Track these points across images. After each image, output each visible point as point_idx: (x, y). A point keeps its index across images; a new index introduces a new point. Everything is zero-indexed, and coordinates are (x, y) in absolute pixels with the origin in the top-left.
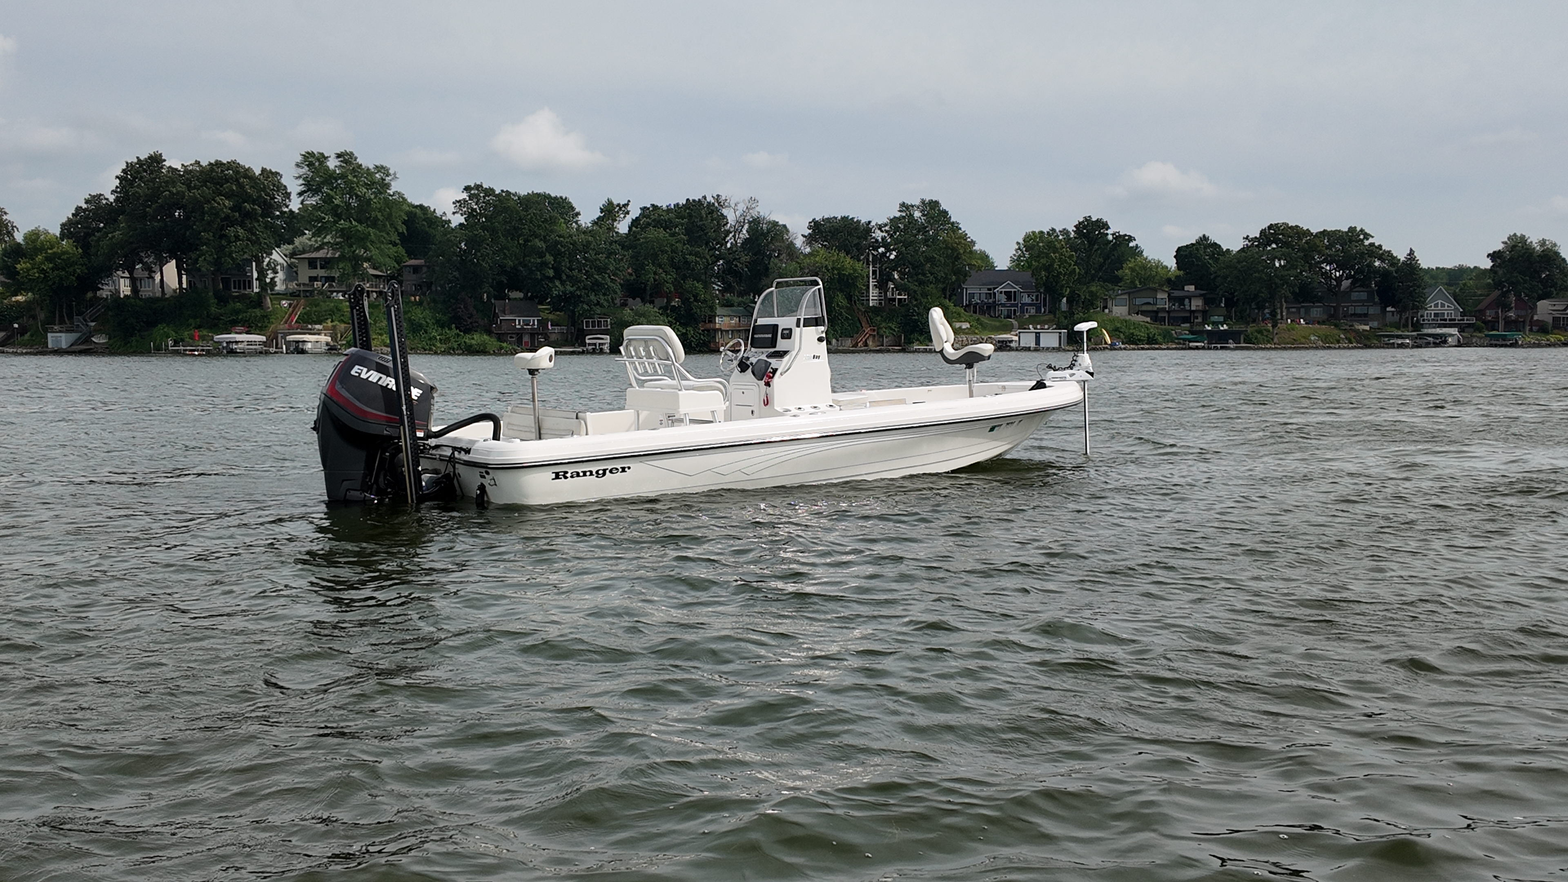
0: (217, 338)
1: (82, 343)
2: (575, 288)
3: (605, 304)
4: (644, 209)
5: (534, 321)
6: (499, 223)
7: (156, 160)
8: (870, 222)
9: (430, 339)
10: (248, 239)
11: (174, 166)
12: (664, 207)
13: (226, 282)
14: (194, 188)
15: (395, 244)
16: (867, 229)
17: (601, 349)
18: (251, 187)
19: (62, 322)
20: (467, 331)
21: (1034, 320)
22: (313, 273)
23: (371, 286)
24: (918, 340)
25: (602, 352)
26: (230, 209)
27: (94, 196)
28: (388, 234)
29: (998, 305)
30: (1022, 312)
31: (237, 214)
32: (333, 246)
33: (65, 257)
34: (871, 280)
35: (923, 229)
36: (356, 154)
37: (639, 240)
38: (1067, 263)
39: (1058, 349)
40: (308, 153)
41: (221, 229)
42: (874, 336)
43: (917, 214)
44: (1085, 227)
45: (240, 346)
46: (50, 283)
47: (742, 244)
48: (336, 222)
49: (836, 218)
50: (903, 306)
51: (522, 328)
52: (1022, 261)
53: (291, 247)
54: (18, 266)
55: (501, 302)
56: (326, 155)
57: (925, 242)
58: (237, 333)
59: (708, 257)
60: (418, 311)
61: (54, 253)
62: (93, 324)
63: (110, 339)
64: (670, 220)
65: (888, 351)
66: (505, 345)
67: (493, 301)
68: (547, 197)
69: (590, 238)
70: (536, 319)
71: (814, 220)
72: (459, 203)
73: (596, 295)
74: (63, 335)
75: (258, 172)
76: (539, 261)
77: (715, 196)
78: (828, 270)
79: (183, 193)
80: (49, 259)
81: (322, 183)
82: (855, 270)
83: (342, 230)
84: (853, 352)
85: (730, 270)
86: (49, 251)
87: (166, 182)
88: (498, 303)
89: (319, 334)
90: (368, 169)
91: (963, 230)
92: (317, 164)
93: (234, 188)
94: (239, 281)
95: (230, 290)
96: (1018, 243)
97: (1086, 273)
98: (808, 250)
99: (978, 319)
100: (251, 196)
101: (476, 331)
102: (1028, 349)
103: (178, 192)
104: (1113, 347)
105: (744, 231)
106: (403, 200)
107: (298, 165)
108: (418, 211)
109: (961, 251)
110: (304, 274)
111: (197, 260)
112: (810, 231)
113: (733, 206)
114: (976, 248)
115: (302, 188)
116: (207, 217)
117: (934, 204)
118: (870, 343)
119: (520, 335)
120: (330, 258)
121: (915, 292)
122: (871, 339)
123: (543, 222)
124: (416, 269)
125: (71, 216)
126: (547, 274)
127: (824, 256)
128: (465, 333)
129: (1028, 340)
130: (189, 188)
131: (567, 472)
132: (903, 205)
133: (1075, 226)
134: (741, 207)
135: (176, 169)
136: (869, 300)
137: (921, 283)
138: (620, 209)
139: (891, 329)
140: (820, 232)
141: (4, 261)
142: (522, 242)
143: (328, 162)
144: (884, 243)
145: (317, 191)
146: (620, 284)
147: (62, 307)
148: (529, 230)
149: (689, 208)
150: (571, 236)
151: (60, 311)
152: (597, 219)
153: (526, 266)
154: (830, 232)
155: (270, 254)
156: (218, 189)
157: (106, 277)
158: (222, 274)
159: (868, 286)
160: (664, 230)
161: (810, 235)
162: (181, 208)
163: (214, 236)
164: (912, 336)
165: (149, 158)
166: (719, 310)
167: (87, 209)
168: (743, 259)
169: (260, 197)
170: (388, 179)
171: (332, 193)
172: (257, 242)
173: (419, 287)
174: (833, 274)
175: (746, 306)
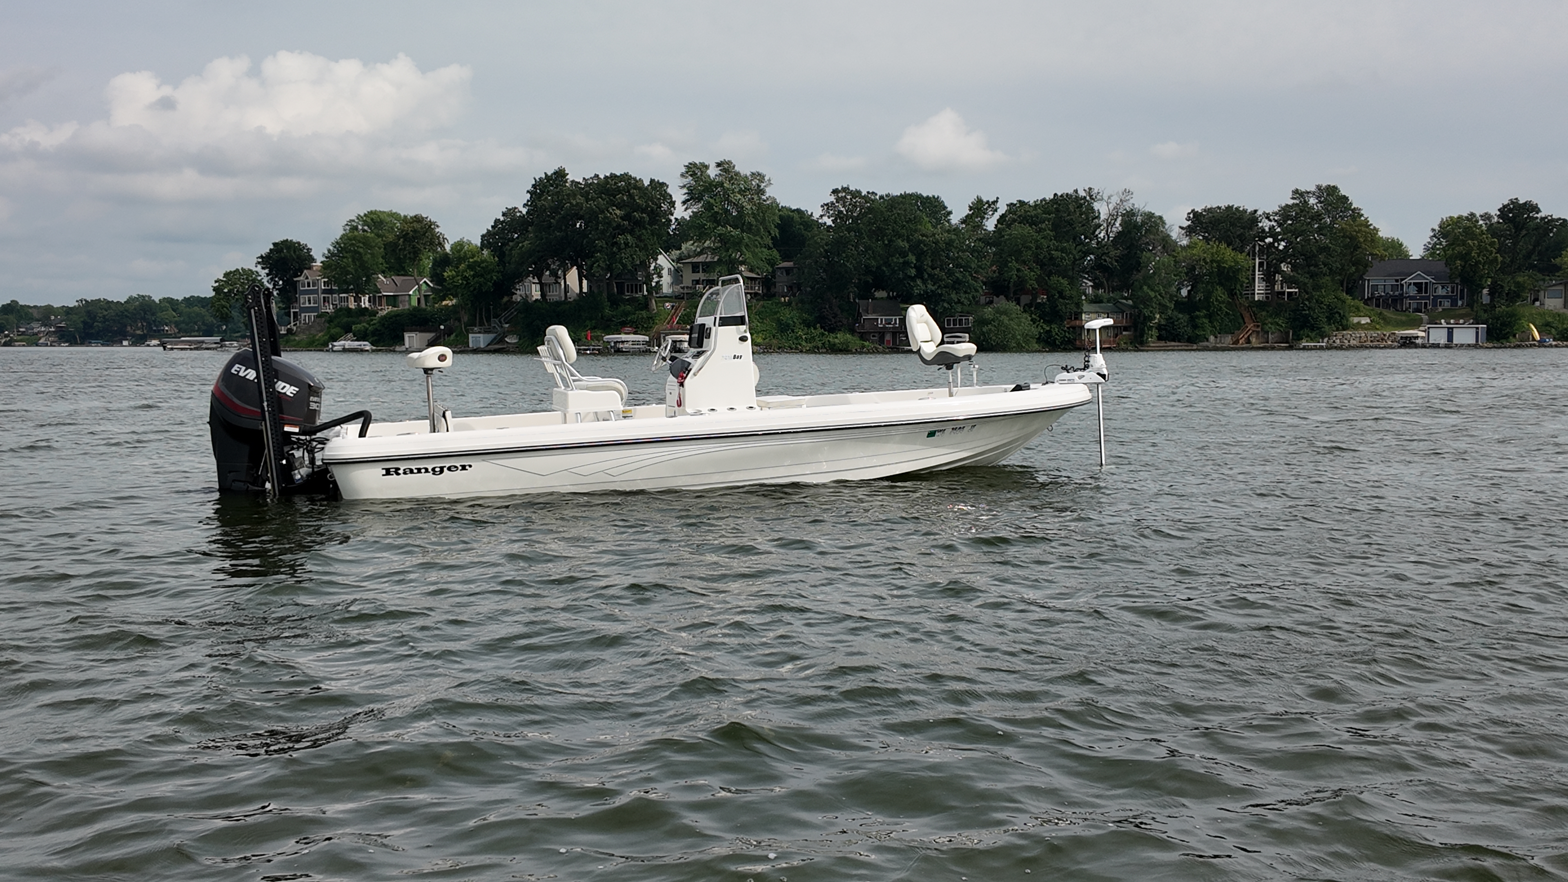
0: (607, 337)
1: (498, 343)
2: (936, 287)
3: (966, 302)
4: (1010, 205)
5: (896, 320)
6: (864, 224)
7: (560, 174)
8: (1256, 211)
9: (797, 338)
10: (637, 246)
11: (577, 180)
12: (1031, 203)
13: (620, 287)
14: (591, 200)
15: (769, 248)
16: (1252, 219)
18: (640, 197)
19: (481, 324)
20: (832, 330)
21: (1447, 315)
22: (696, 276)
24: (1308, 336)
26: (621, 218)
27: (510, 210)
28: (762, 238)
29: (1406, 298)
30: (1435, 305)
31: (626, 223)
32: (714, 251)
33: (483, 265)
34: (1257, 273)
35: (1317, 217)
36: (734, 163)
37: (1003, 236)
38: (1487, 251)
39: (1476, 346)
40: (690, 164)
41: (614, 237)
42: (1258, 332)
43: (1312, 201)
44: (1510, 211)
45: (626, 345)
46: (472, 289)
47: (1114, 238)
48: (715, 228)
49: (1219, 208)
50: (1293, 300)
51: (884, 327)
52: (1438, 249)
53: (678, 252)
54: (445, 274)
55: (865, 301)
56: (707, 163)
57: (1320, 230)
58: (626, 333)
59: (1074, 252)
60: (787, 311)
61: (475, 262)
62: (507, 326)
63: (520, 339)
64: (1036, 216)
65: (1273, 348)
66: (866, 343)
67: (857, 301)
68: (918, 197)
69: (953, 237)
70: (897, 318)
71: (1193, 211)
72: (827, 206)
73: (956, 293)
74: (481, 335)
75: (646, 183)
76: (901, 260)
77: (1087, 189)
78: (1206, 263)
79: (582, 204)
80: (470, 267)
81: (703, 190)
82: (1237, 263)
83: (720, 235)
84: (1233, 349)
85: (1099, 266)
86: (471, 260)
87: (568, 195)
88: (862, 303)
90: (746, 177)
91: (1365, 216)
92: (699, 174)
93: (625, 198)
94: (632, 285)
95: (624, 294)
96: (1433, 230)
97: (1512, 261)
98: (1185, 242)
99: (1381, 313)
100: (639, 205)
101: (840, 330)
102: (1436, 346)
103: (577, 203)
104: (1541, 344)
105: (1117, 224)
106: (774, 205)
107: (682, 175)
108: (796, 216)
109: (1362, 240)
111: (592, 266)
112: (1189, 223)
113: (1106, 198)
114: (1380, 234)
115: (686, 197)
116: (601, 227)
117: (1332, 190)
118: (1253, 340)
119: (882, 334)
120: (709, 262)
121: (1305, 284)
122: (1254, 335)
123: (907, 222)
124: (788, 271)
125: (490, 229)
126: (909, 273)
127: (1202, 248)
128: (829, 332)
129: (1438, 335)
130: (587, 200)
131: (399, 469)
132: (1296, 192)
133: (1499, 210)
134: (1115, 200)
135: (579, 183)
136: (1254, 294)
137: (1312, 276)
138: (990, 206)
139: (1278, 325)
140: (1201, 223)
141: (434, 269)
142: (886, 242)
143: (709, 172)
144: (1272, 233)
145: (699, 199)
146: (982, 281)
147: (481, 310)
148: (893, 231)
149: (1057, 203)
150: (934, 235)
151: (481, 314)
152: (966, 217)
153: (890, 265)
154: (1210, 223)
155: (656, 259)
156: (611, 200)
157: (518, 283)
158: (615, 279)
159: (1254, 279)
160: (1030, 226)
161: (1189, 226)
162: (581, 218)
163: (607, 244)
164: (1302, 332)
165: (555, 173)
166: (1086, 307)
167: (503, 222)
168: (1113, 253)
169: (648, 206)
170: (763, 185)
171: (712, 201)
172: (645, 248)
173: (790, 288)
174: (1212, 267)
175: (1116, 302)
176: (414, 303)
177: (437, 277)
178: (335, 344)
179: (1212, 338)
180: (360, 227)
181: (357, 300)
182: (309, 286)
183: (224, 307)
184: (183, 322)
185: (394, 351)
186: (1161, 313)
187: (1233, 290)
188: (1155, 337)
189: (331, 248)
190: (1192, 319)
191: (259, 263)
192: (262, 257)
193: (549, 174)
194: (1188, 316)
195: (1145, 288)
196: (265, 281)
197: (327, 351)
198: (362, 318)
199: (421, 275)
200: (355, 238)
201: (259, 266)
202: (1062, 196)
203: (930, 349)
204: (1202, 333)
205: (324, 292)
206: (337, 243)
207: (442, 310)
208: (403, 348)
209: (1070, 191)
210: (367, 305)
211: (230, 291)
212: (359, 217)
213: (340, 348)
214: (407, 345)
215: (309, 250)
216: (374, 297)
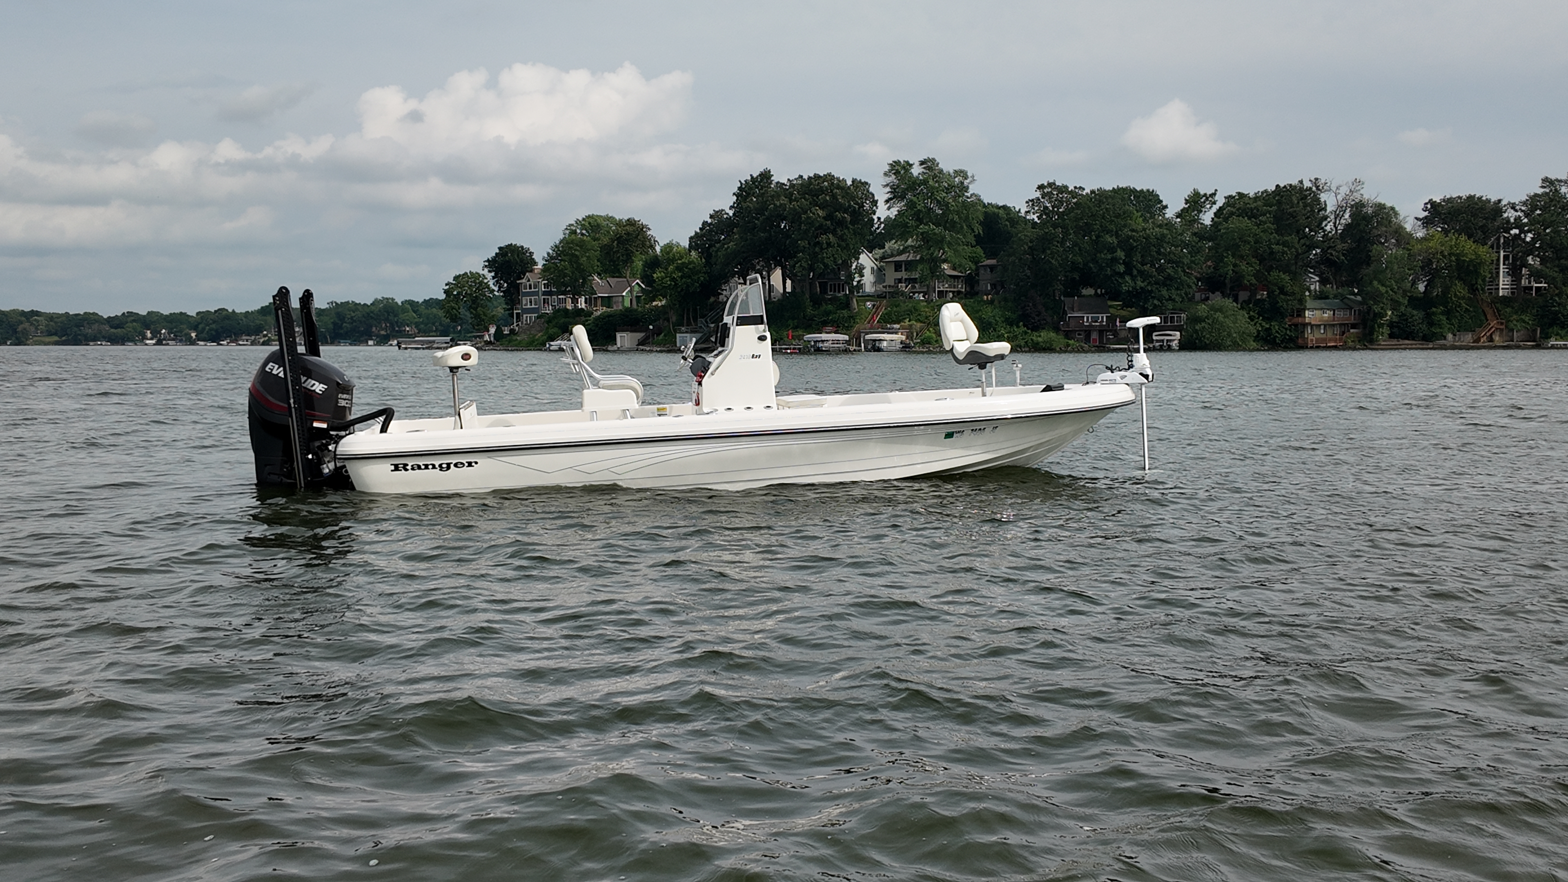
0: (808, 337)
1: (703, 343)
2: (1146, 283)
3: (1178, 299)
4: (1229, 198)
5: (1103, 318)
6: (1070, 220)
7: (766, 176)
10: (839, 246)
11: (782, 181)
12: (1252, 195)
13: (823, 286)
14: (795, 200)
15: (973, 246)
16: (1496, 209)
17: (1169, 346)
18: (843, 197)
19: (689, 324)
20: (1035, 328)
22: (899, 275)
23: (950, 286)
24: (1557, 334)
25: (1169, 349)
26: (824, 218)
27: (717, 212)
28: (965, 236)
31: (829, 223)
32: (916, 249)
33: (691, 266)
34: (1502, 266)
36: (938, 160)
37: (1220, 230)
40: (895, 162)
41: (817, 237)
42: (1501, 330)
43: (1564, 190)
45: (826, 344)
46: (679, 290)
47: (1343, 231)
48: (917, 227)
49: (1460, 198)
51: (1091, 326)
53: (882, 251)
54: (655, 275)
55: (1071, 299)
56: (911, 162)
58: (827, 333)
59: (1297, 246)
60: (989, 309)
61: (683, 263)
62: (712, 325)
64: (1256, 208)
65: (1518, 347)
66: (1071, 342)
67: (1062, 298)
68: (1133, 191)
69: (1165, 231)
70: (1105, 315)
71: (1431, 201)
72: (1032, 202)
73: (1167, 290)
75: (849, 183)
76: (1109, 256)
77: (1313, 179)
78: (1444, 256)
79: (785, 205)
80: (679, 268)
81: (907, 189)
82: (1478, 256)
83: (922, 234)
84: (1473, 348)
85: (1326, 260)
86: (679, 262)
87: (772, 196)
88: (1067, 300)
89: (896, 333)
90: (949, 174)
92: (902, 172)
93: (828, 198)
94: (834, 285)
95: (826, 293)
98: (1420, 234)
100: (841, 205)
101: (1044, 329)
103: (781, 204)
105: (1347, 216)
106: (978, 202)
107: (885, 174)
108: (1002, 212)
110: (891, 276)
111: (794, 266)
112: (1426, 213)
113: (1334, 189)
115: (889, 196)
116: (803, 227)
118: (1496, 338)
119: (1088, 332)
120: (912, 261)
121: (1554, 278)
122: (1498, 333)
123: (1116, 217)
124: (992, 268)
125: (698, 231)
126: (1117, 270)
127: (1440, 240)
128: (1032, 330)
130: (791, 201)
131: (407, 465)
132: (1546, 180)
134: (1344, 190)
135: (784, 184)
136: (1498, 289)
137: (1562, 269)
138: (1207, 199)
139: (1524, 322)
140: (1440, 214)
141: (645, 271)
142: (1094, 238)
143: (912, 171)
144: (1518, 223)
145: (902, 198)
146: (1196, 278)
147: (688, 310)
148: (1101, 226)
149: (1279, 195)
150: (1144, 229)
151: (688, 314)
152: (1182, 210)
153: (1097, 262)
154: (1449, 213)
155: (858, 259)
156: (814, 200)
157: (725, 283)
158: (818, 278)
159: (1498, 273)
160: (1249, 219)
161: (1426, 217)
162: (784, 219)
163: (809, 244)
164: (1551, 330)
165: (760, 175)
166: (1309, 303)
167: (711, 224)
168: (1340, 247)
169: (850, 206)
170: (966, 182)
171: (915, 199)
172: (847, 248)
173: (994, 286)
174: (1451, 261)
175: (1343, 298)
176: (627, 304)
177: (647, 279)
178: (552, 343)
179: (1450, 336)
180: (578, 231)
181: (575, 301)
182: (530, 288)
183: (453, 308)
184: (422, 323)
185: (608, 351)
186: (1392, 309)
187: (1473, 285)
188: (1386, 335)
189: (551, 252)
190: (1428, 316)
191: (486, 266)
192: (488, 261)
193: (755, 176)
194: (1423, 313)
195: (1375, 283)
196: (491, 284)
197: (545, 350)
198: (577, 319)
199: (634, 276)
200: (572, 242)
201: (486, 270)
202: (1285, 187)
203: (961, 349)
204: (1438, 330)
205: (544, 293)
206: (556, 246)
207: (652, 310)
208: (615, 348)
209: (1295, 182)
210: (583, 306)
211: (459, 293)
212: (577, 222)
213: (556, 348)
214: (619, 345)
215: (531, 254)
216: (590, 298)
